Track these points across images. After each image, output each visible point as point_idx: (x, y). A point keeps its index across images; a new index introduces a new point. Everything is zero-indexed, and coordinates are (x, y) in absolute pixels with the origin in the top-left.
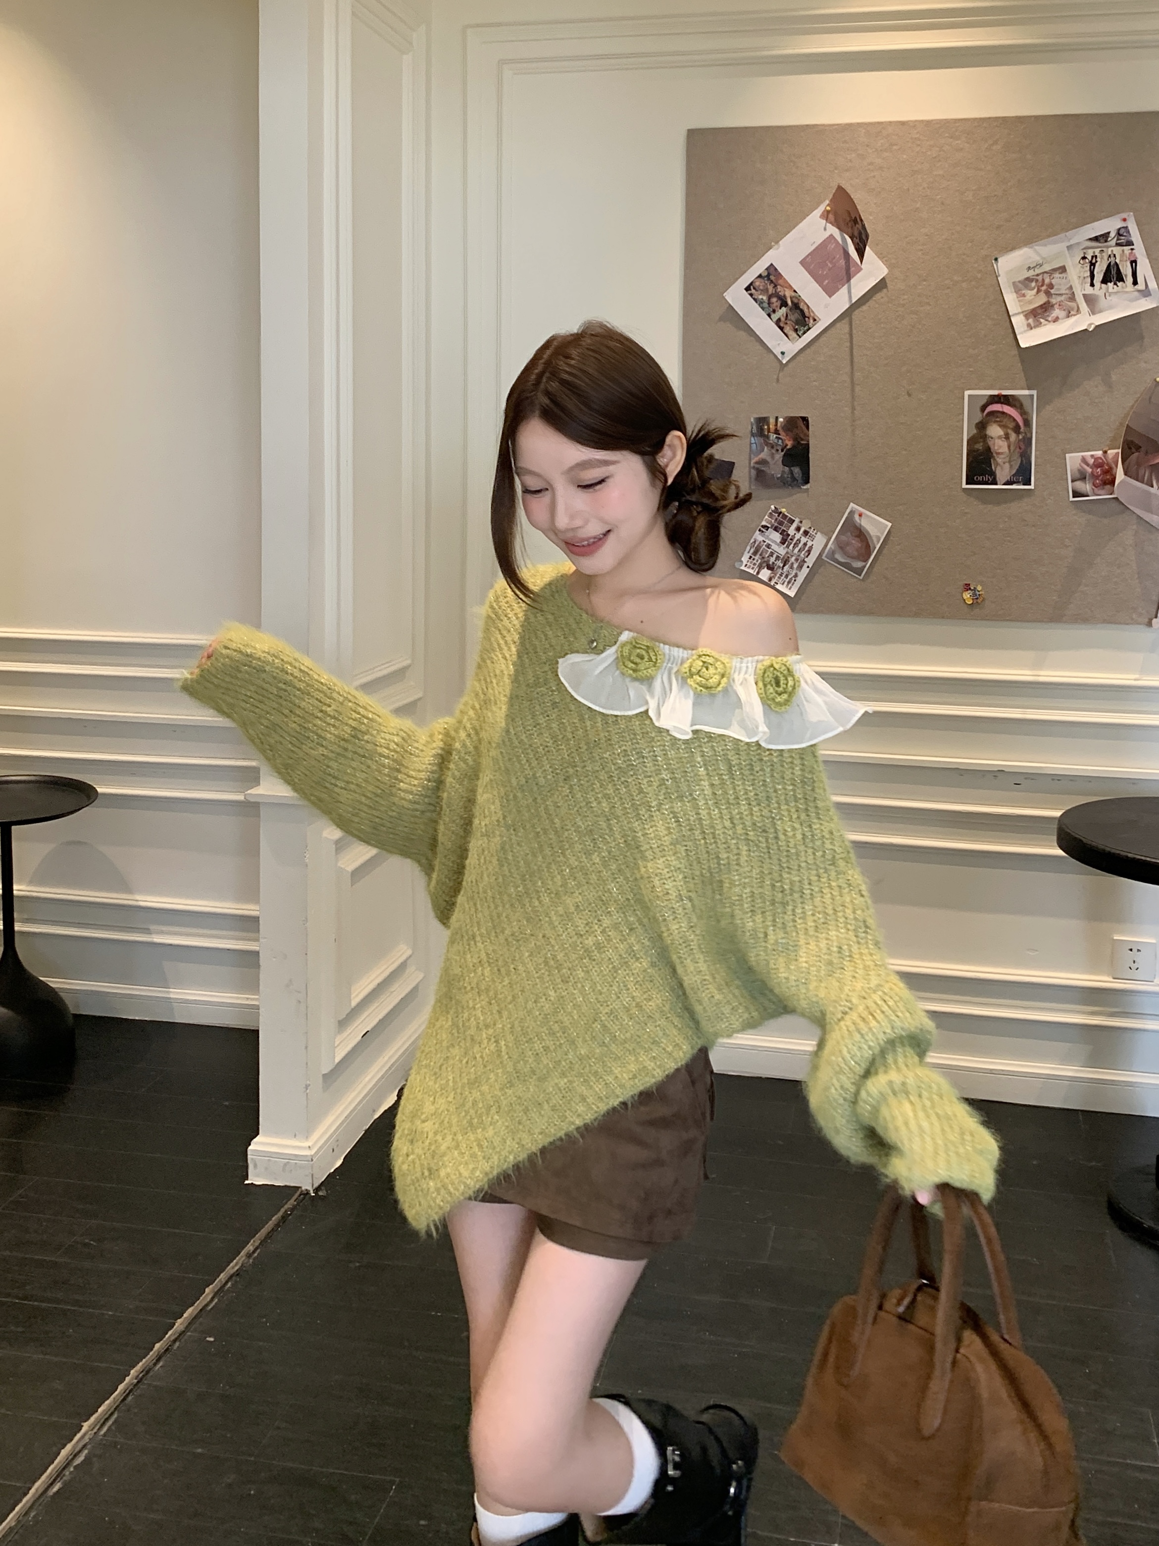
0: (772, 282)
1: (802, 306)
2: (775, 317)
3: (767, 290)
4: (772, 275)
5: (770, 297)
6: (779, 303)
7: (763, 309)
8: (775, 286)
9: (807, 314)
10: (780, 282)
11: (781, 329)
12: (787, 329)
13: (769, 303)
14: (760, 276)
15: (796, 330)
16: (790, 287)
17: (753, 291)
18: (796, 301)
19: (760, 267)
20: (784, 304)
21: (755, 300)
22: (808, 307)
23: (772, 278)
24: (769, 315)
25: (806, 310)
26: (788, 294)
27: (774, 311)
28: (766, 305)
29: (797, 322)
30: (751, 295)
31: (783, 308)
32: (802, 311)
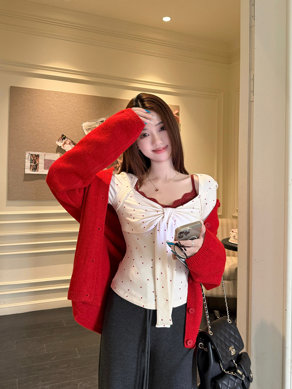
0: (36, 158)
1: (38, 166)
2: (31, 164)
3: (34, 158)
4: (37, 156)
5: (34, 160)
6: (34, 162)
7: (31, 161)
8: (36, 159)
9: (37, 169)
10: (38, 159)
11: (30, 167)
12: (31, 168)
13: (32, 161)
14: (35, 155)
15: (33, 170)
16: (39, 161)
17: (32, 156)
18: (37, 164)
19: (37, 153)
20: (35, 163)
21: (31, 158)
22: (39, 168)
23: (37, 157)
24: (31, 163)
25: (38, 167)
26: (37, 162)
27: (32, 163)
28: (31, 160)
29: (34, 168)
30: (31, 156)
31: (34, 164)
32: (37, 167)
